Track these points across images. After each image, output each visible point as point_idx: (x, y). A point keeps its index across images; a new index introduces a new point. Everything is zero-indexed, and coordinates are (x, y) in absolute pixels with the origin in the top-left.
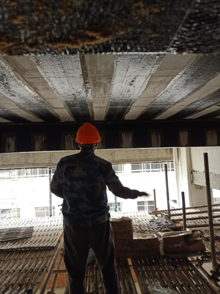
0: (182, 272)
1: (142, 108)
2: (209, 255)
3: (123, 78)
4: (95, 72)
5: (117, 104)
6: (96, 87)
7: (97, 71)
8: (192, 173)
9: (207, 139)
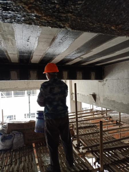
0: (62, 147)
1: (40, 56)
2: (76, 137)
3: (22, 37)
4: (2, 31)
5: (23, 53)
6: (6, 41)
7: (3, 30)
8: (72, 94)
9: (77, 76)
